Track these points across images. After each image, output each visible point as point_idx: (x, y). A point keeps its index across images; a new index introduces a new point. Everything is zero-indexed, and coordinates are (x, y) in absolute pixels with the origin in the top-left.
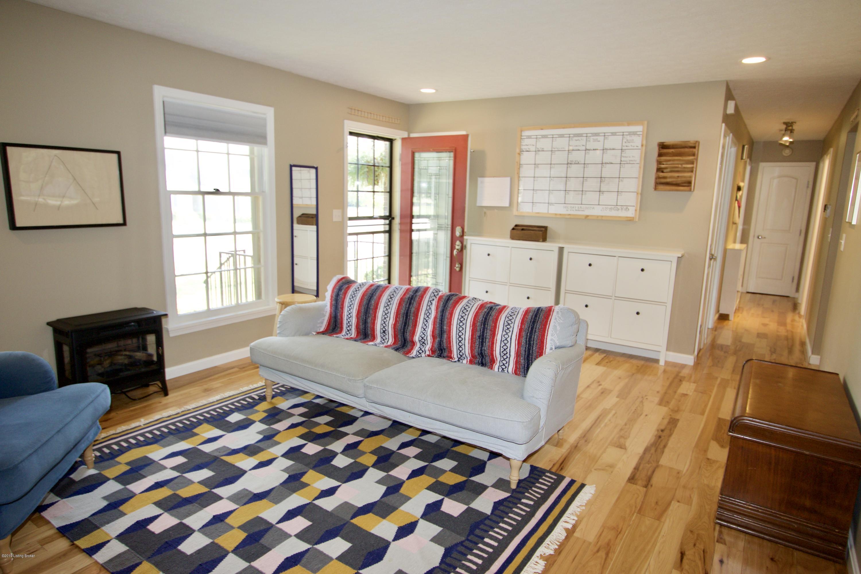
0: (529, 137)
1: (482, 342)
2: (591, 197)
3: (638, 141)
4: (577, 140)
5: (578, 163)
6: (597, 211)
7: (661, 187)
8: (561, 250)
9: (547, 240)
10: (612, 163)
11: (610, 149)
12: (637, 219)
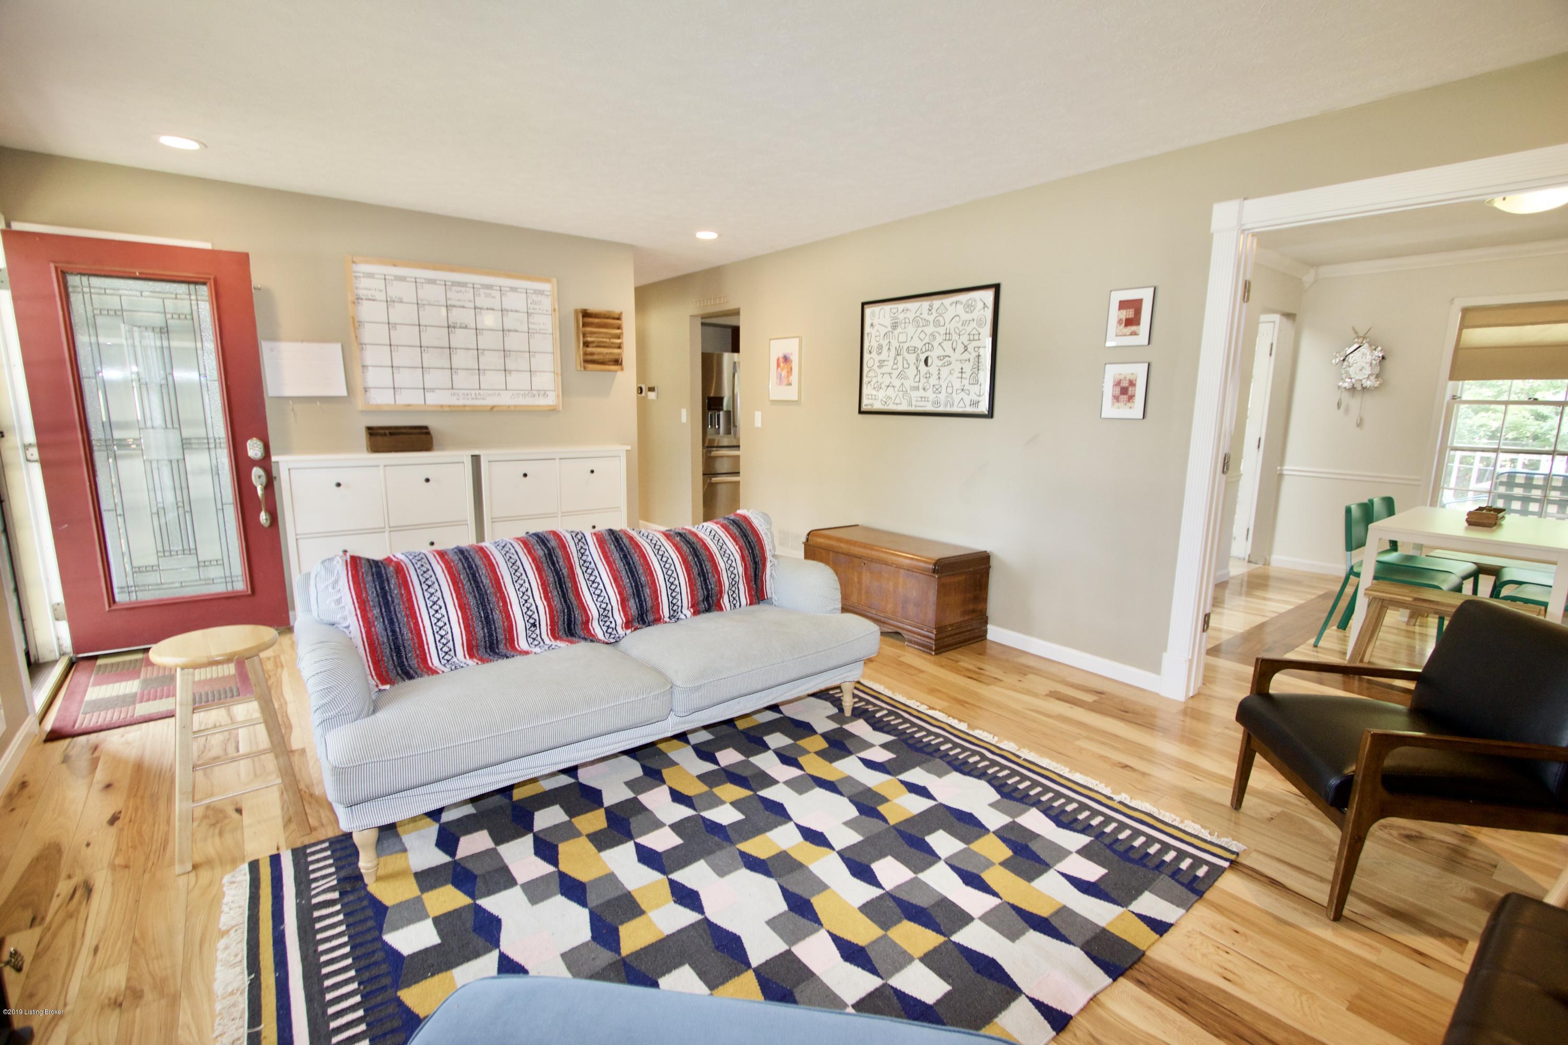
0: (370, 276)
1: (705, 580)
2: (493, 379)
3: (547, 303)
4: (458, 292)
5: (466, 327)
6: (505, 399)
7: (590, 366)
8: (476, 459)
9: (435, 447)
10: (516, 331)
11: (512, 311)
12: (561, 408)
